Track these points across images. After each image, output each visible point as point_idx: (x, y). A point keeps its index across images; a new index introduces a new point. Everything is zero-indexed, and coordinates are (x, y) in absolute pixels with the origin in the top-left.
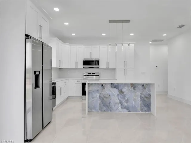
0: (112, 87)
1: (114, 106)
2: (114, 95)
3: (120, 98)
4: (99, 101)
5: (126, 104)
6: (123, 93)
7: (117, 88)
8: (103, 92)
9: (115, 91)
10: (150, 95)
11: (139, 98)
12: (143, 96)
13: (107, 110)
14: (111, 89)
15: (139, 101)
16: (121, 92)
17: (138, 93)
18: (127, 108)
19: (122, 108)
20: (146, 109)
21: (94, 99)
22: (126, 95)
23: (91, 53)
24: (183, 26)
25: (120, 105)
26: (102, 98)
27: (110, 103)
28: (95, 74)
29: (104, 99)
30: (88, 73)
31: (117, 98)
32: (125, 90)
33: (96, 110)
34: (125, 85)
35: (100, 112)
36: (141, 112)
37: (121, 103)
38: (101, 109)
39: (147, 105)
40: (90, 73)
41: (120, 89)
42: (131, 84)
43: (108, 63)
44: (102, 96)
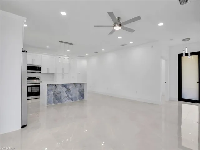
0: (62, 86)
1: (64, 99)
2: (63, 92)
3: (67, 93)
4: (53, 97)
5: (71, 97)
6: (69, 90)
7: (66, 87)
8: (56, 90)
9: (64, 89)
10: (84, 90)
11: (78, 92)
12: (80, 90)
13: (59, 102)
14: (62, 88)
15: (78, 94)
16: (68, 89)
17: (78, 89)
18: (72, 99)
19: (68, 99)
20: (81, 97)
21: (49, 96)
22: (71, 91)
23: (33, 60)
24: (97, 52)
25: (67, 97)
26: (55, 95)
27: (61, 97)
28: (36, 78)
29: (57, 95)
30: (29, 77)
31: (65, 93)
32: (70, 88)
33: (51, 104)
34: (70, 84)
35: (54, 104)
36: (79, 100)
37: (68, 96)
38: (54, 102)
39: (82, 95)
40: (31, 77)
41: (67, 87)
42: (74, 84)
43: (48, 69)
44: (55, 93)
